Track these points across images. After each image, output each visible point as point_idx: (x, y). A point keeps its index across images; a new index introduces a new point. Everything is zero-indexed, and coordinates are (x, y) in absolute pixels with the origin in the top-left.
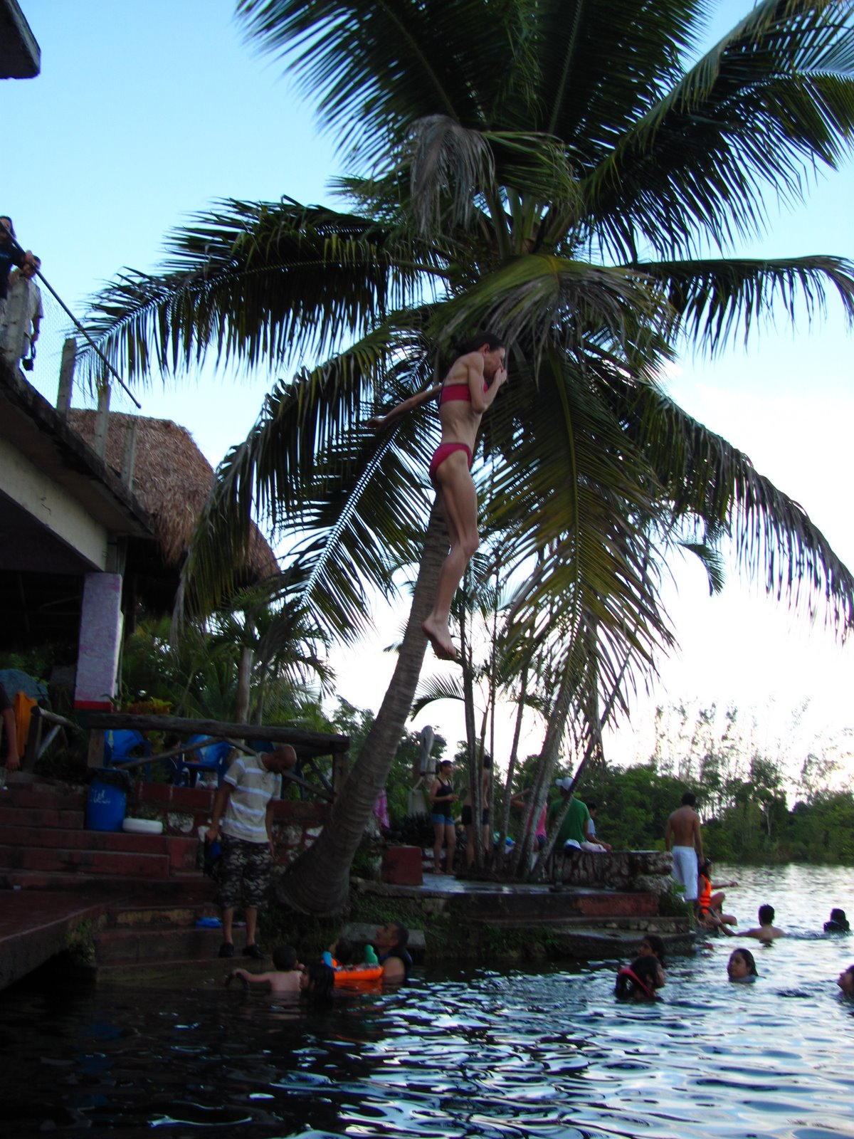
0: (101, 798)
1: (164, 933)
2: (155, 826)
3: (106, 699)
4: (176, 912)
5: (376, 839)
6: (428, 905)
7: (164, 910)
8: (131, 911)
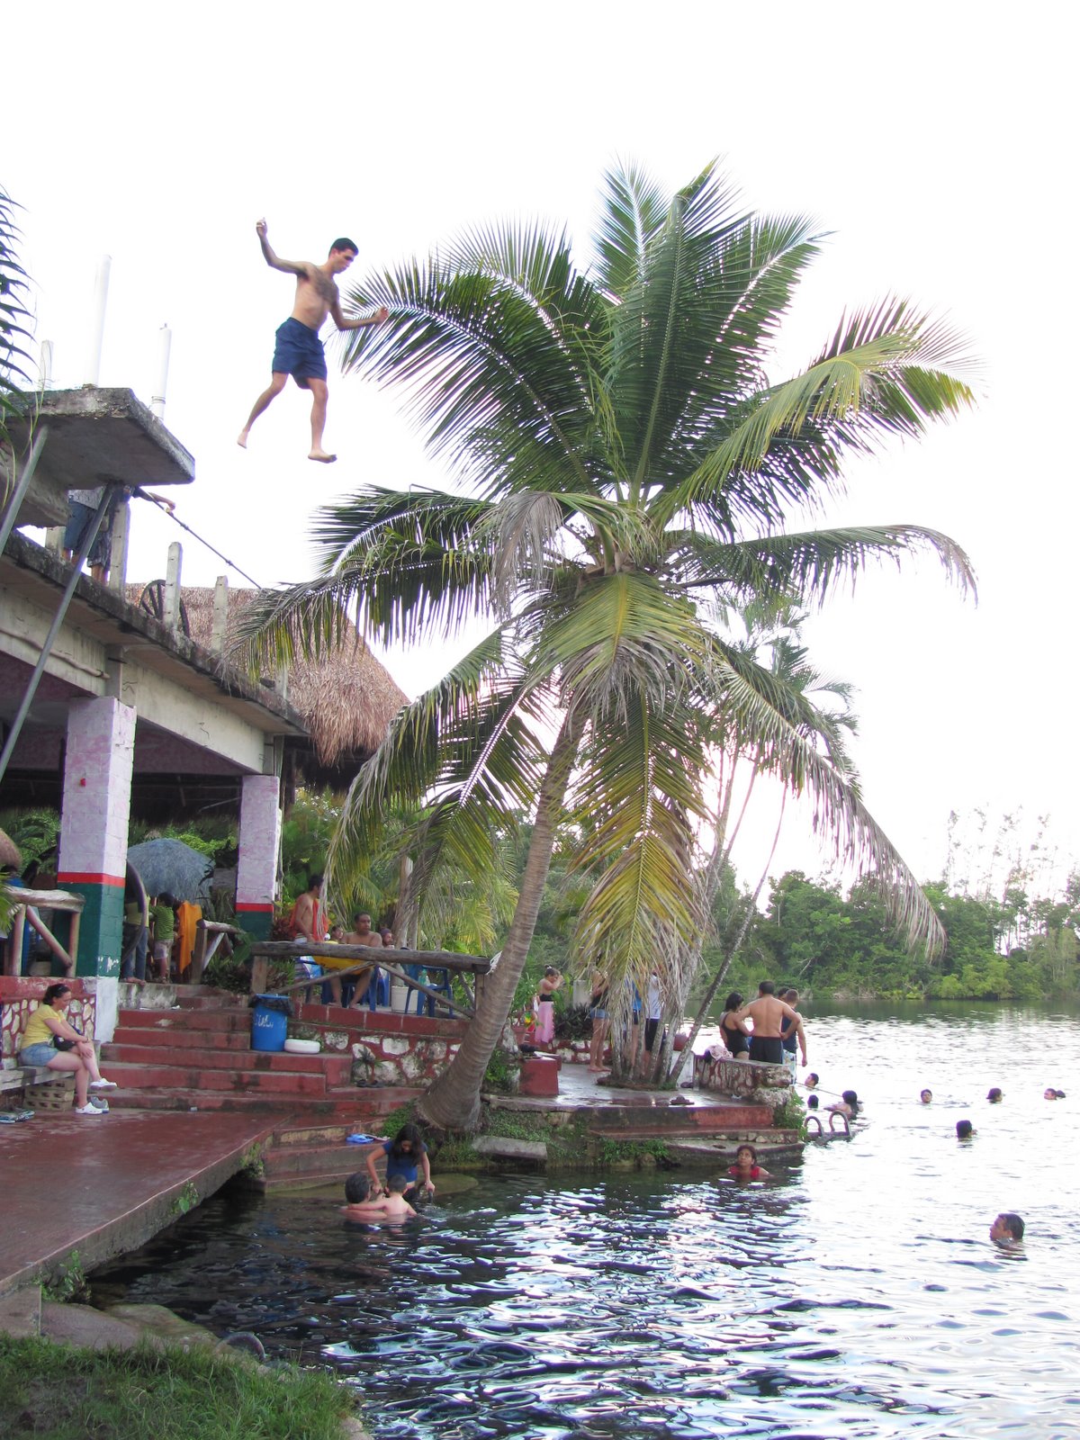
0: (264, 1021)
1: (318, 1150)
2: (311, 1046)
3: (267, 901)
4: (330, 1130)
5: (514, 1053)
6: (554, 1118)
7: (320, 1130)
8: (292, 1132)
